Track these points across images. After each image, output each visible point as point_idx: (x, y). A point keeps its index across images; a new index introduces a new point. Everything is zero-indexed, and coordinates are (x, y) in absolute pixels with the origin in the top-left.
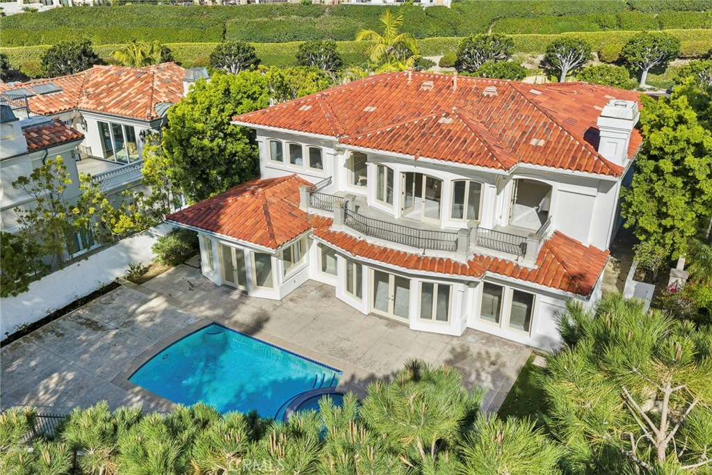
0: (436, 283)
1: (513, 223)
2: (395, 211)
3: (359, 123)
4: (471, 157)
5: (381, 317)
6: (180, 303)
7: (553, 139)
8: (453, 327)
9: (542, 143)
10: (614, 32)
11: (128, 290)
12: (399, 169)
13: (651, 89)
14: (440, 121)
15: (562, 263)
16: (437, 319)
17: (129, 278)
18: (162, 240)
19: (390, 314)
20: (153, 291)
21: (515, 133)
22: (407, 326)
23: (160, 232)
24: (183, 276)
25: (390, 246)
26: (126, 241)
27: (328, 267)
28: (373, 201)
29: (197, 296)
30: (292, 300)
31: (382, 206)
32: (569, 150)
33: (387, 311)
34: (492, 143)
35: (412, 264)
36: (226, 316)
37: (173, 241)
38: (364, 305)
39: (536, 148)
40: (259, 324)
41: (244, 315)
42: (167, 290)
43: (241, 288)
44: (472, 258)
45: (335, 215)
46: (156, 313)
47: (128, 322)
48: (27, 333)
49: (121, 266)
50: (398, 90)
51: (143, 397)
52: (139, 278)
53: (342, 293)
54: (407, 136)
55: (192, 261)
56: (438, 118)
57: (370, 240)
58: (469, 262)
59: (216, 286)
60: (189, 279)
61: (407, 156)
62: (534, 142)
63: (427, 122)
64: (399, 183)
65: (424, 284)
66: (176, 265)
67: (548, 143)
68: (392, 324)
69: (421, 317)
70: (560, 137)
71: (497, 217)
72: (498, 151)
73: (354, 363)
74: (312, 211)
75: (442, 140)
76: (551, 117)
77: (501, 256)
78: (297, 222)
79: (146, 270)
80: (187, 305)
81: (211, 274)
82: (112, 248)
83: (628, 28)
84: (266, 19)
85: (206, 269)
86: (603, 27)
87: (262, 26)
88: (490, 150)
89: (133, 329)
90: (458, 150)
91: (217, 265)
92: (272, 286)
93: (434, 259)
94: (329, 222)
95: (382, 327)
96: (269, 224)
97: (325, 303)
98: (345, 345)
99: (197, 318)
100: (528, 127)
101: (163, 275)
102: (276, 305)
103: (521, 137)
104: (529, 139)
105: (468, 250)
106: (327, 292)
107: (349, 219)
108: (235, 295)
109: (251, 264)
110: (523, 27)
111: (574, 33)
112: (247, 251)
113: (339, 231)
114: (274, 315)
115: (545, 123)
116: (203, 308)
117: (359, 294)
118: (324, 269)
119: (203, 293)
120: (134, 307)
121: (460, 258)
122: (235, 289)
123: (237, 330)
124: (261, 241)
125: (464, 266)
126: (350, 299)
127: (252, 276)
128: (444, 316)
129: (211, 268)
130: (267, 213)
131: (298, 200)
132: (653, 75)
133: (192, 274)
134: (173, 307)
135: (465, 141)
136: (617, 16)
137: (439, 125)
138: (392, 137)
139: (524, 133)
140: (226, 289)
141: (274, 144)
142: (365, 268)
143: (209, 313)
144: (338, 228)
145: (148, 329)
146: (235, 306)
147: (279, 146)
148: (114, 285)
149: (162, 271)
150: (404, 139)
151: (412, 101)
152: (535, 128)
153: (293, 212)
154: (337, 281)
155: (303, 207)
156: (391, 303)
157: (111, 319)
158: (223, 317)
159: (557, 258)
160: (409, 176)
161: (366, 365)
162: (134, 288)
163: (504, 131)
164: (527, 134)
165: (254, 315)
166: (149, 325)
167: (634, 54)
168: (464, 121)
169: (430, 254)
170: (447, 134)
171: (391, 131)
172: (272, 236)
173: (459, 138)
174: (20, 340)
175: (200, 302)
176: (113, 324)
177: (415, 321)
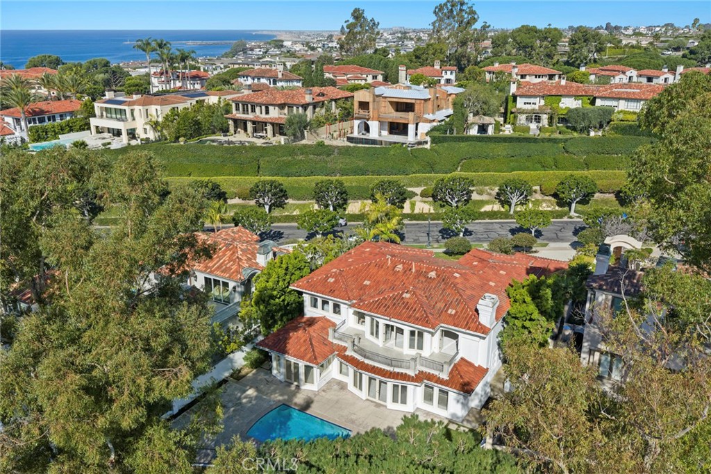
0: (400, 385)
1: (442, 351)
2: (379, 342)
3: (361, 292)
4: (417, 321)
5: (372, 402)
6: (264, 392)
7: (459, 311)
8: (409, 408)
9: (453, 312)
10: (551, 172)
11: (233, 384)
12: (382, 322)
13: (578, 217)
14: (404, 296)
15: (461, 376)
16: (401, 403)
17: (232, 376)
18: (248, 353)
19: (377, 400)
20: (248, 385)
21: (440, 305)
22: (386, 406)
23: (247, 349)
24: (262, 376)
25: (377, 365)
26: (231, 356)
27: (343, 370)
28: (368, 335)
29: (272, 388)
30: (324, 391)
31: (373, 339)
32: (466, 318)
33: (375, 398)
34: (428, 311)
35: (388, 375)
36: (290, 399)
37: (255, 355)
38: (363, 394)
39: (450, 315)
40: (307, 405)
41: (299, 399)
42: (254, 384)
43: (296, 383)
44: (417, 372)
45: (348, 344)
46: (252, 398)
47: (238, 403)
48: (187, 409)
49: (228, 370)
50: (383, 269)
51: (256, 443)
52: (237, 376)
53: (351, 387)
54: (386, 305)
55: (265, 365)
56: (402, 294)
57: (367, 361)
58: (416, 375)
59: (281, 382)
60: (265, 377)
61: (386, 318)
62: (449, 311)
63: (397, 295)
64: (382, 329)
65: (394, 385)
66: (256, 368)
67: (457, 312)
68: (378, 405)
69: (393, 402)
70: (463, 309)
71: (433, 348)
72: (430, 316)
73: (358, 426)
74: (335, 341)
75: (403, 309)
76: (461, 295)
77: (432, 372)
78: (327, 349)
79: (240, 371)
80: (267, 394)
81: (278, 375)
82: (225, 360)
83: (562, 169)
84: (290, 158)
85: (275, 372)
86: (544, 167)
87: (287, 164)
88: (427, 316)
89: (242, 407)
90: (411, 316)
91: (283, 370)
92: (313, 383)
93: (398, 373)
94: (345, 349)
95: (372, 407)
96: (313, 350)
97: (342, 393)
98: (353, 417)
99: (274, 401)
100: (448, 301)
101: (250, 375)
102: (316, 394)
103: (444, 308)
104: (448, 309)
105: (415, 368)
106: (343, 386)
107: (355, 347)
108: (293, 388)
109: (302, 370)
110: (484, 167)
111: (521, 172)
112: (300, 364)
113: (350, 355)
114: (316, 399)
115: (457, 300)
116: (276, 395)
117: (361, 388)
118: (341, 373)
119: (275, 386)
120: (239, 394)
121: (411, 373)
122: (292, 384)
123: (297, 408)
124: (309, 361)
125: (413, 377)
126: (355, 391)
127: (302, 377)
128: (404, 401)
129: (278, 372)
130: (311, 344)
131: (328, 334)
132: (581, 205)
133: (266, 374)
134: (260, 395)
135: (415, 310)
136: (554, 159)
137: (403, 298)
138: (378, 305)
139: (446, 305)
140: (287, 384)
141: (313, 299)
142: (363, 375)
143: (281, 398)
144: (349, 353)
145: (249, 407)
146: (294, 394)
147: (316, 300)
148: (225, 381)
149: (250, 373)
150: (384, 307)
151: (390, 278)
152: (451, 302)
153: (325, 342)
154: (349, 380)
155: (330, 339)
156: (377, 394)
157: (229, 401)
158: (287, 400)
159: (459, 373)
160: (387, 326)
161: (364, 428)
162: (236, 383)
163: (436, 303)
164: (447, 306)
165: (304, 399)
166: (250, 405)
167: (564, 193)
168: (416, 296)
169: (397, 370)
170: (406, 305)
171: (378, 300)
172: (315, 358)
173: (412, 308)
174: (185, 413)
175: (274, 392)
176: (230, 404)
177: (390, 404)
